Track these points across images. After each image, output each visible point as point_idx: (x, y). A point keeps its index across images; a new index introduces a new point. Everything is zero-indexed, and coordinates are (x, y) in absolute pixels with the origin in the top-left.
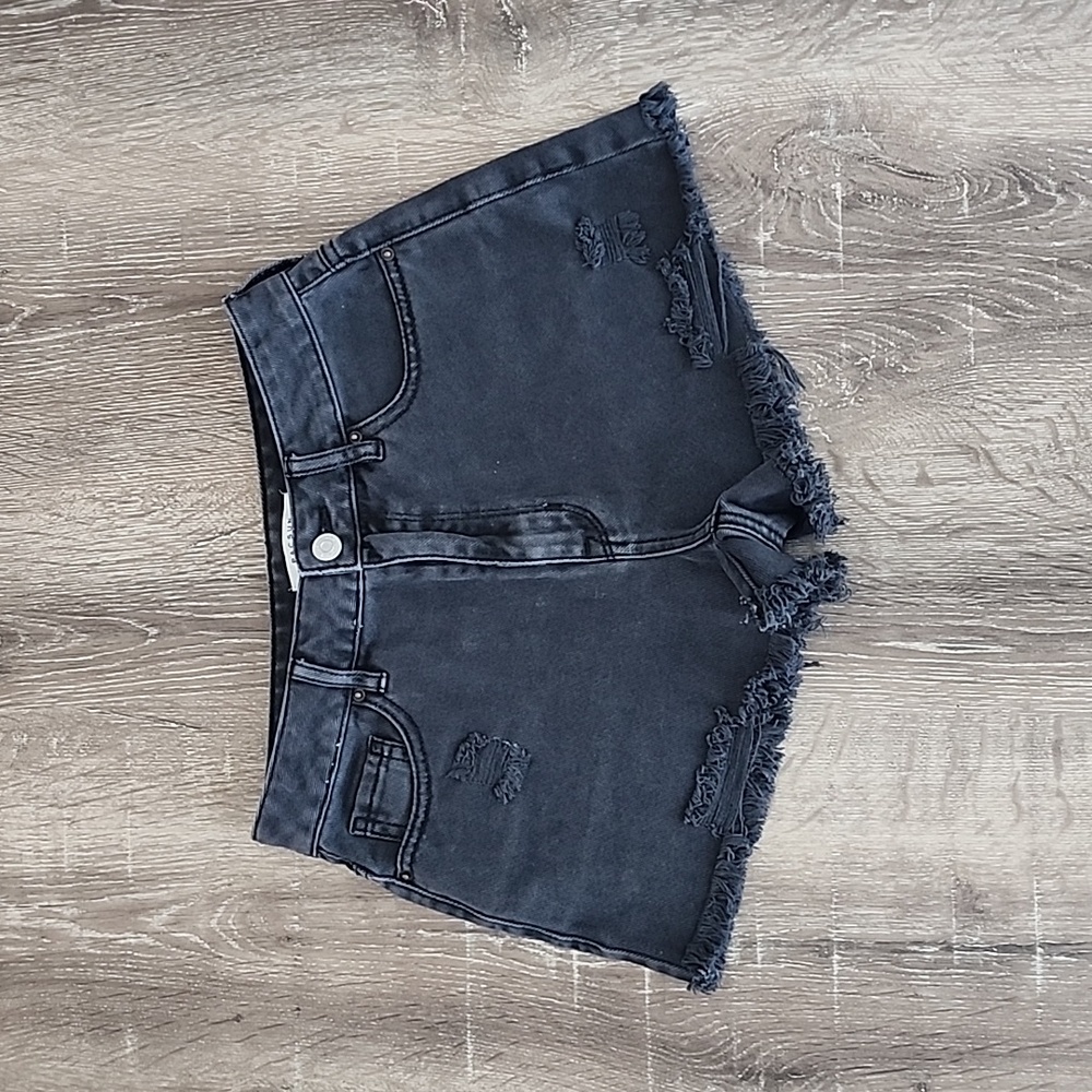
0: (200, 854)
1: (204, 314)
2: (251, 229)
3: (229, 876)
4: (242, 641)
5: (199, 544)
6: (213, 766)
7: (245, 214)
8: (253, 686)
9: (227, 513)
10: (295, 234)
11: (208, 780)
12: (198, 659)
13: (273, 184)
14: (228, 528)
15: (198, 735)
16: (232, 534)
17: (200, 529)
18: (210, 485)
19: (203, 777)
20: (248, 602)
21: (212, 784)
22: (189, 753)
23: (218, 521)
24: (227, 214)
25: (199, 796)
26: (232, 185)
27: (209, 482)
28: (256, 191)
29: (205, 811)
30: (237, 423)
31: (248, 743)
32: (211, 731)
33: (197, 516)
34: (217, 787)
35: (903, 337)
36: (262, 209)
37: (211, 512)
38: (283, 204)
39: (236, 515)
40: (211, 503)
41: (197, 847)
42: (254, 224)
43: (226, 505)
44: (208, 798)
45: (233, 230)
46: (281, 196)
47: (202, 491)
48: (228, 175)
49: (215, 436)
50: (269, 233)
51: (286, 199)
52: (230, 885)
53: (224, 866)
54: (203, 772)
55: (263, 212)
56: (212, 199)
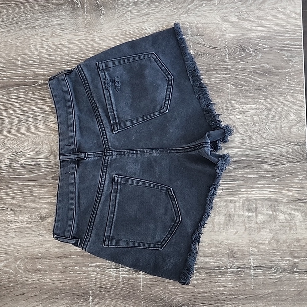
0: (12, 246)
1: (12, 89)
2: (26, 65)
3: (20, 252)
4: (24, 184)
5: (11, 156)
6: (16, 221)
7: (24, 60)
8: (27, 197)
9: (19, 146)
10: (38, 66)
11: (14, 224)
12: (11, 189)
13: (32, 52)
14: (20, 151)
15: (11, 211)
16: (21, 153)
17: (12, 151)
18: (14, 139)
19: (13, 224)
20: (25, 172)
21: (15, 226)
22: (9, 217)
23: (17, 149)
24: (19, 61)
25: (12, 229)
26: (20, 52)
27: (14, 138)
28: (27, 54)
29: (14, 234)
30: (22, 121)
31: (26, 213)
32: (15, 210)
33: (11, 148)
34: (17, 226)
36: (29, 59)
37: (15, 146)
38: (35, 58)
40: (15, 144)
41: (11, 244)
42: (27, 64)
43: (19, 144)
44: (14, 230)
45: (21, 65)
46: (34, 55)
47: (12, 140)
48: (19, 49)
49: (16, 124)
50: (31, 66)
51: (36, 56)
52: (21, 255)
53: (19, 249)
54: (12, 222)
55: (29, 60)
56: (15, 56)
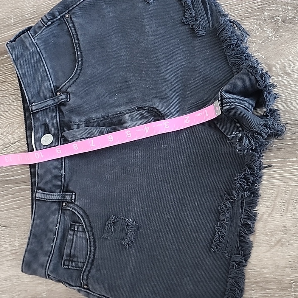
35: (294, 4)
39: (17, 135)
